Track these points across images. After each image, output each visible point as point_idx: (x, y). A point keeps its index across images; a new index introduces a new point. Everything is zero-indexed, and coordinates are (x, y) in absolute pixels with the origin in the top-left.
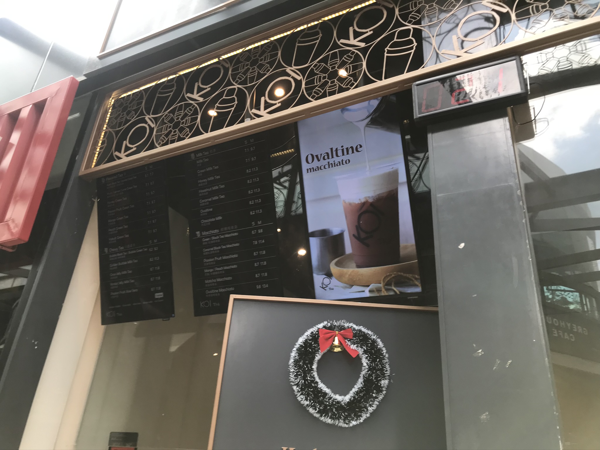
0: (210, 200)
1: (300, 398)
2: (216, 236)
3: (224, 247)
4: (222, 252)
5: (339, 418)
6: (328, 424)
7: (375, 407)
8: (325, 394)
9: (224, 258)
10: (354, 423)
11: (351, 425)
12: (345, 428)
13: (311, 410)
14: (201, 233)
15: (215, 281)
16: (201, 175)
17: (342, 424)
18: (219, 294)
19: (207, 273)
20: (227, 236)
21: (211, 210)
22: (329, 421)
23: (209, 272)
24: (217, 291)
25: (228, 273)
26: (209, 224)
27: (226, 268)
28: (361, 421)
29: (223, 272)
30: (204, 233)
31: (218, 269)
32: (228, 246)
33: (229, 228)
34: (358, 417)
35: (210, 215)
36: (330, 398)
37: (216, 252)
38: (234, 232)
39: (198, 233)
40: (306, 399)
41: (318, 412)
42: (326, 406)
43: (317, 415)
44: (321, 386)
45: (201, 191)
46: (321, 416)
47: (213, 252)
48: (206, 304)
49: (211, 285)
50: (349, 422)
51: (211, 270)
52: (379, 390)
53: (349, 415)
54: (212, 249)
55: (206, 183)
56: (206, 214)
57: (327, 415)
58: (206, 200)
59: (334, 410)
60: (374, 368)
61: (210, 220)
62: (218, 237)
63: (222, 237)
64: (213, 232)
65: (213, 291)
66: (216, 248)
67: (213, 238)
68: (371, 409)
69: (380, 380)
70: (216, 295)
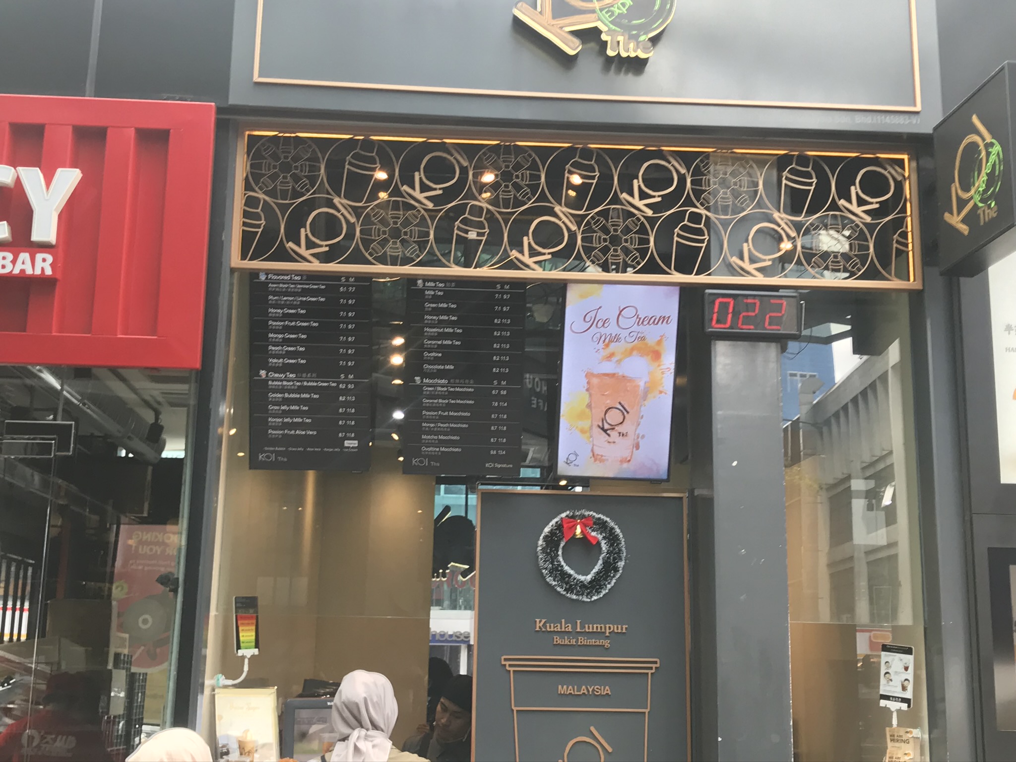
0: (440, 342)
1: (549, 580)
2: (443, 387)
3: (452, 402)
4: (449, 407)
5: (582, 594)
6: (573, 600)
7: (613, 584)
8: (570, 576)
9: (451, 414)
10: (595, 598)
11: (593, 599)
12: (587, 602)
13: (559, 589)
14: (422, 379)
15: (436, 437)
16: (430, 309)
17: (585, 599)
18: (440, 453)
19: (425, 427)
20: (458, 389)
21: (440, 355)
22: (574, 597)
23: (429, 427)
24: (438, 449)
25: (454, 431)
26: (435, 371)
27: (453, 425)
28: (601, 596)
29: (449, 430)
30: (426, 381)
31: (442, 425)
32: (459, 401)
33: (462, 381)
34: (599, 593)
35: (436, 361)
36: (575, 579)
37: (441, 405)
38: (469, 387)
39: (417, 379)
40: (554, 580)
41: (565, 590)
42: (571, 586)
43: (564, 593)
44: (567, 568)
45: (428, 330)
46: (567, 593)
47: (438, 405)
48: (421, 462)
49: (430, 441)
50: (591, 597)
51: (432, 425)
52: (616, 570)
53: (591, 592)
54: (436, 401)
55: (436, 322)
56: (432, 358)
57: (572, 592)
58: (434, 342)
59: (578, 588)
60: (612, 552)
61: (436, 367)
62: (445, 389)
63: (452, 389)
64: (439, 381)
65: (431, 449)
66: (440, 401)
67: (439, 389)
68: (609, 586)
69: (617, 562)
70: (436, 453)
